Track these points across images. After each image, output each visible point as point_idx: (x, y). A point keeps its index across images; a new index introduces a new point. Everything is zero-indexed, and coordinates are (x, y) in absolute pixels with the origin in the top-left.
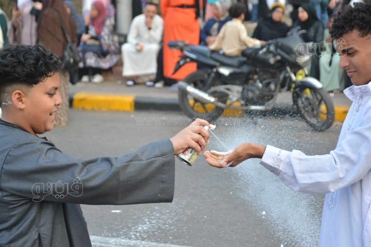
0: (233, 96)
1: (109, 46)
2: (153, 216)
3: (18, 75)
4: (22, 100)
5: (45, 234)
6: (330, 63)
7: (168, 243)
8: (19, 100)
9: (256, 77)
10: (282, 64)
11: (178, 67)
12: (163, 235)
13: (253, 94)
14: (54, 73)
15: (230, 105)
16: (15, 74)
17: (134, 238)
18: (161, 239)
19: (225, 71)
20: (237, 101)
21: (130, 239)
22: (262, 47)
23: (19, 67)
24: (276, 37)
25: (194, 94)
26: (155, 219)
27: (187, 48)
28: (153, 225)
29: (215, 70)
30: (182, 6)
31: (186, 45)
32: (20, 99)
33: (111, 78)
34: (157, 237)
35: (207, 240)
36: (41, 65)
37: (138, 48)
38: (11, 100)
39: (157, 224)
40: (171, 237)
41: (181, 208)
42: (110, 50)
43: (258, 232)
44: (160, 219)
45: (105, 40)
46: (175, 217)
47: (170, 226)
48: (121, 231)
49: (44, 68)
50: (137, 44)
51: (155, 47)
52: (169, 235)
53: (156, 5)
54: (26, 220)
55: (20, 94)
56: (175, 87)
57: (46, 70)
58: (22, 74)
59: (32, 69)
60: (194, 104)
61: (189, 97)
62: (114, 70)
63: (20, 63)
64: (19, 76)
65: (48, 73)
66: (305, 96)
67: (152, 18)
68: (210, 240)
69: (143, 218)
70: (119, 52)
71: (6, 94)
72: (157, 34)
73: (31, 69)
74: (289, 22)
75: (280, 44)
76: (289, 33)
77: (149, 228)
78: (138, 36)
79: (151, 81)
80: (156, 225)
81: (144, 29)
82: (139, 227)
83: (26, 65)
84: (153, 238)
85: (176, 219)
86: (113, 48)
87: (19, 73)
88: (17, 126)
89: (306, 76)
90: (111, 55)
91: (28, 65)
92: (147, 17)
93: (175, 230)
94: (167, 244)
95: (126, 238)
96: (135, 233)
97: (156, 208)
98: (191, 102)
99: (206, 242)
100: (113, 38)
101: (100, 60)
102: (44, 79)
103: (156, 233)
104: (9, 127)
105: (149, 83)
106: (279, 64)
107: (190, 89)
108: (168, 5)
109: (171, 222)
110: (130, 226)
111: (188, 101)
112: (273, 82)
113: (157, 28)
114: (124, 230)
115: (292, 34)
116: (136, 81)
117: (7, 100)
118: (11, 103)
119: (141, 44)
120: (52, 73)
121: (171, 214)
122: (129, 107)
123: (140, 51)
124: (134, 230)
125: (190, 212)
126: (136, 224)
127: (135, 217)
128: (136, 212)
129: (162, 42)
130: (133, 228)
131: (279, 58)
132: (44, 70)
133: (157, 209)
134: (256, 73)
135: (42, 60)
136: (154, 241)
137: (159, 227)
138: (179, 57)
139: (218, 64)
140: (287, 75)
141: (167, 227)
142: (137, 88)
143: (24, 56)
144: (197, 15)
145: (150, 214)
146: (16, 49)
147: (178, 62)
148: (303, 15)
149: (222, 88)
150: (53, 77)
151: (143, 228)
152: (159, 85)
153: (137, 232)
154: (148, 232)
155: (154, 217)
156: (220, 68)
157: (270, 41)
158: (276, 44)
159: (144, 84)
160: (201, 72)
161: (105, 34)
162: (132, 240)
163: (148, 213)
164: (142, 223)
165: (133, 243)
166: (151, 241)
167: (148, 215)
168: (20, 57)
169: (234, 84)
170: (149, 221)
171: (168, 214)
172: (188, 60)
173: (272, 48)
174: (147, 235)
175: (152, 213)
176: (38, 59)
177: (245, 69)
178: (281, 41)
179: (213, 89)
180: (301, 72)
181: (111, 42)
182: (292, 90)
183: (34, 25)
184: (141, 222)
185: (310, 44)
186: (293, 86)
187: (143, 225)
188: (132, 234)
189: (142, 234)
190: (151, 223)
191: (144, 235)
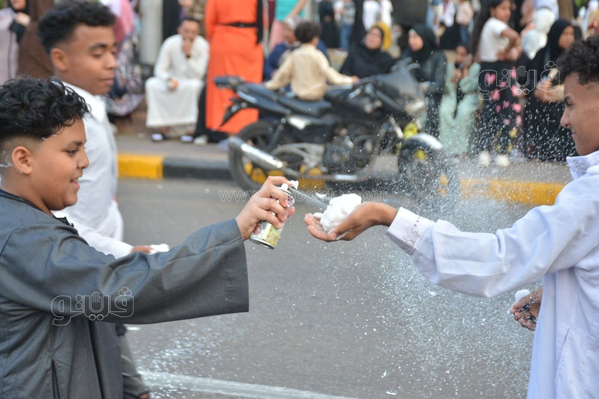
0: (311, 160)
1: (127, 81)
2: (187, 336)
3: (19, 124)
4: (27, 161)
5: (61, 362)
6: (455, 113)
7: (209, 377)
8: (22, 160)
9: (344, 132)
10: (383, 113)
11: (229, 116)
12: (202, 365)
13: (339, 157)
14: (74, 121)
15: (306, 172)
16: (15, 122)
17: (158, 368)
18: (198, 370)
19: (299, 123)
20: (316, 167)
21: (152, 370)
22: (354, 88)
23: (23, 111)
24: (375, 73)
25: (252, 155)
26: (190, 341)
27: (243, 87)
28: (187, 349)
29: (283, 120)
30: (237, 24)
31: (242, 83)
32: (24, 160)
33: (129, 129)
34: (193, 367)
35: (267, 374)
36: (55, 108)
37: (171, 85)
38: (12, 162)
39: (193, 348)
40: (213, 368)
41: (229, 325)
42: (128, 88)
43: (343, 362)
44: (197, 340)
45: (120, 72)
46: (221, 339)
47: (211, 352)
48: (139, 359)
49: (58, 113)
50: (169, 80)
51: (196, 85)
52: (211, 365)
53: (198, 21)
54: (33, 340)
55: (23, 152)
56: (224, 145)
57: (62, 117)
58: (25, 122)
59: (41, 116)
60: (252, 171)
61: (245, 160)
62: (134, 117)
63: (23, 105)
64: (20, 126)
65: (65, 121)
66: (416, 161)
67: (192, 40)
68: (271, 374)
69: (172, 340)
70: (142, 90)
71: (4, 152)
72: (200, 64)
73: (38, 115)
74: (395, 52)
75: (380, 84)
76: (394, 68)
77: (182, 354)
78: (171, 67)
79: (188, 134)
80: (192, 350)
81: (179, 57)
82: (166, 352)
83: (31, 109)
84: (186, 370)
85: (221, 341)
86: (132, 84)
87: (20, 120)
88: (23, 199)
89: (419, 131)
90: (130, 95)
91: (34, 109)
92: (184, 39)
93: (220, 358)
94: (207, 378)
95: (146, 368)
96: (159, 361)
97: (192, 325)
98: (248, 167)
99: (266, 377)
100: (133, 70)
101: (114, 102)
102: (59, 130)
103: (192, 362)
104: (12, 200)
105: (186, 138)
106: (379, 114)
107: (247, 148)
108: (216, 22)
109: (214, 345)
110: (152, 350)
111: (242, 165)
112: (369, 140)
113: (199, 55)
114: (144, 357)
115: (398, 69)
116: (166, 134)
117: (6, 161)
118: (11, 165)
119: (175, 79)
120: (72, 121)
121: (214, 333)
122: (154, 174)
123: (172, 90)
124: (159, 358)
125: (243, 331)
126: (162, 348)
127: (160, 338)
128: (162, 331)
129: (205, 78)
130: (157, 354)
131: (378, 104)
132: (59, 116)
133: (195, 327)
134: (345, 126)
135: (57, 102)
136: (189, 373)
137: (197, 352)
138: (231, 100)
139: (288, 112)
140: (390, 129)
141: (207, 353)
142: (168, 145)
143: (29, 96)
144: (259, 38)
145: (183, 333)
146: (19, 86)
147: (230, 108)
148: (416, 42)
149: (293, 148)
150: (73, 126)
151: (172, 354)
152: (201, 141)
153: (162, 360)
154: (179, 361)
155: (189, 337)
156: (291, 117)
157: (366, 80)
158: (374, 83)
159: (178, 139)
160: (264, 124)
161: (122, 64)
162: (154, 372)
163: (180, 331)
164: (170, 347)
165: (156, 376)
166: (184, 374)
167: (180, 335)
168: (23, 96)
169: (311, 142)
170: (181, 344)
171: (210, 334)
172: (244, 105)
173: (369, 89)
174: (178, 365)
175: (186, 331)
176: (50, 101)
177: (329, 120)
178: (382, 79)
179: (280, 149)
180: (410, 125)
181: (129, 76)
182: (398, 152)
183: (15, 47)
184: (169, 345)
185: (425, 85)
186: (400, 145)
187: (172, 350)
188: (156, 363)
189: (171, 364)
190: (184, 347)
191: (174, 364)
